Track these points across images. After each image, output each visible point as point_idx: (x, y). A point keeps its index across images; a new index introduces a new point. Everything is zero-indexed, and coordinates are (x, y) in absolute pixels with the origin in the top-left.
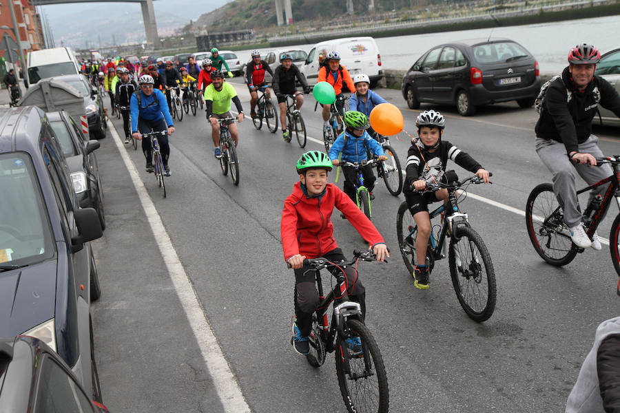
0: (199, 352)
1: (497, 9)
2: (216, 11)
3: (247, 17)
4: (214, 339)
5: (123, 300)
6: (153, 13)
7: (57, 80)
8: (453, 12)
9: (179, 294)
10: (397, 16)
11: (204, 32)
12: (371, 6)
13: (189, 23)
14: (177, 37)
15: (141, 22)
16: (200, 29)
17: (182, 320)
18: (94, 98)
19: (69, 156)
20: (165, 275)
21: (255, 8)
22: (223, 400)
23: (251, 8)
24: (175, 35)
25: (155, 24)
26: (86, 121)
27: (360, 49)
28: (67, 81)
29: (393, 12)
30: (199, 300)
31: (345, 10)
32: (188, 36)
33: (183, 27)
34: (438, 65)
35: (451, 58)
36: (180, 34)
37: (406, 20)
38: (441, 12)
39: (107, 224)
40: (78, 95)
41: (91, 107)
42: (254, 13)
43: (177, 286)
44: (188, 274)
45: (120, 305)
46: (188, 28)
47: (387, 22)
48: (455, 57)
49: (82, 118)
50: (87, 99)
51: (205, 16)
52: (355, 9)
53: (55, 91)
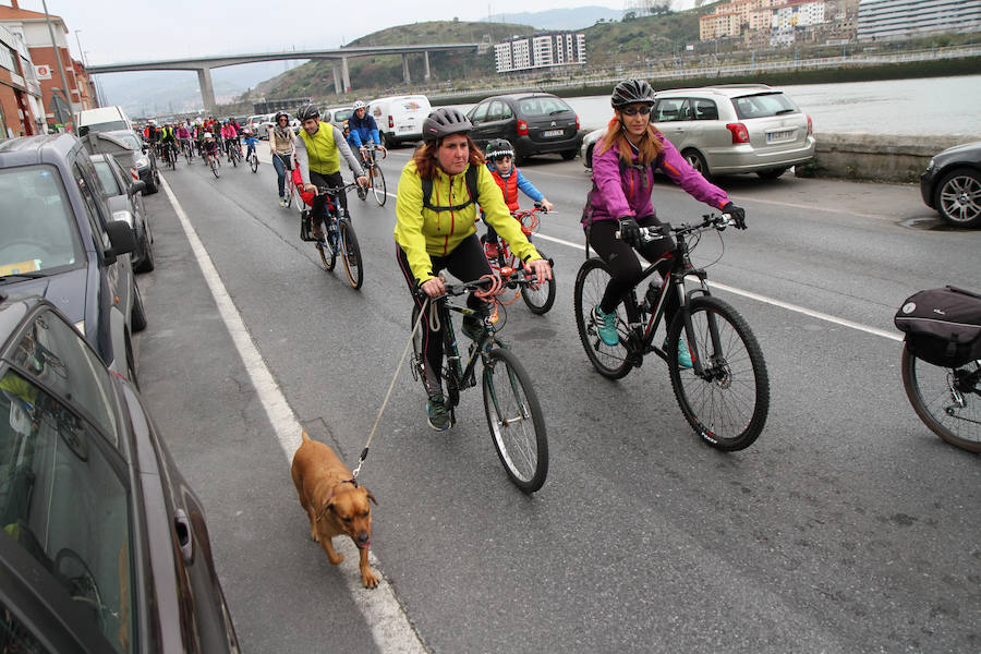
0: (243, 368)
1: (545, 82)
2: (274, 79)
3: (306, 85)
4: (260, 357)
5: (170, 328)
6: (210, 82)
7: (111, 135)
8: (504, 84)
9: (226, 321)
10: (453, 86)
11: (262, 100)
12: (427, 76)
13: (247, 91)
14: (235, 105)
15: (199, 90)
16: (258, 96)
17: (228, 341)
18: (145, 153)
19: (114, 195)
20: (212, 305)
21: (312, 76)
22: (266, 407)
23: (309, 77)
24: (233, 102)
25: (212, 91)
26: (136, 174)
27: (414, 106)
28: (118, 136)
29: (448, 83)
30: (246, 325)
31: (402, 80)
32: (246, 103)
33: (240, 95)
34: (487, 119)
35: (499, 112)
36: (238, 102)
37: (460, 90)
38: (493, 83)
39: (155, 265)
40: (127, 147)
41: (143, 161)
42: (313, 81)
43: (224, 315)
44: (235, 304)
45: (167, 333)
46: (246, 95)
47: (442, 92)
48: (503, 111)
49: (132, 171)
50: (138, 153)
51: (263, 85)
52: (411, 79)
53: (103, 143)
